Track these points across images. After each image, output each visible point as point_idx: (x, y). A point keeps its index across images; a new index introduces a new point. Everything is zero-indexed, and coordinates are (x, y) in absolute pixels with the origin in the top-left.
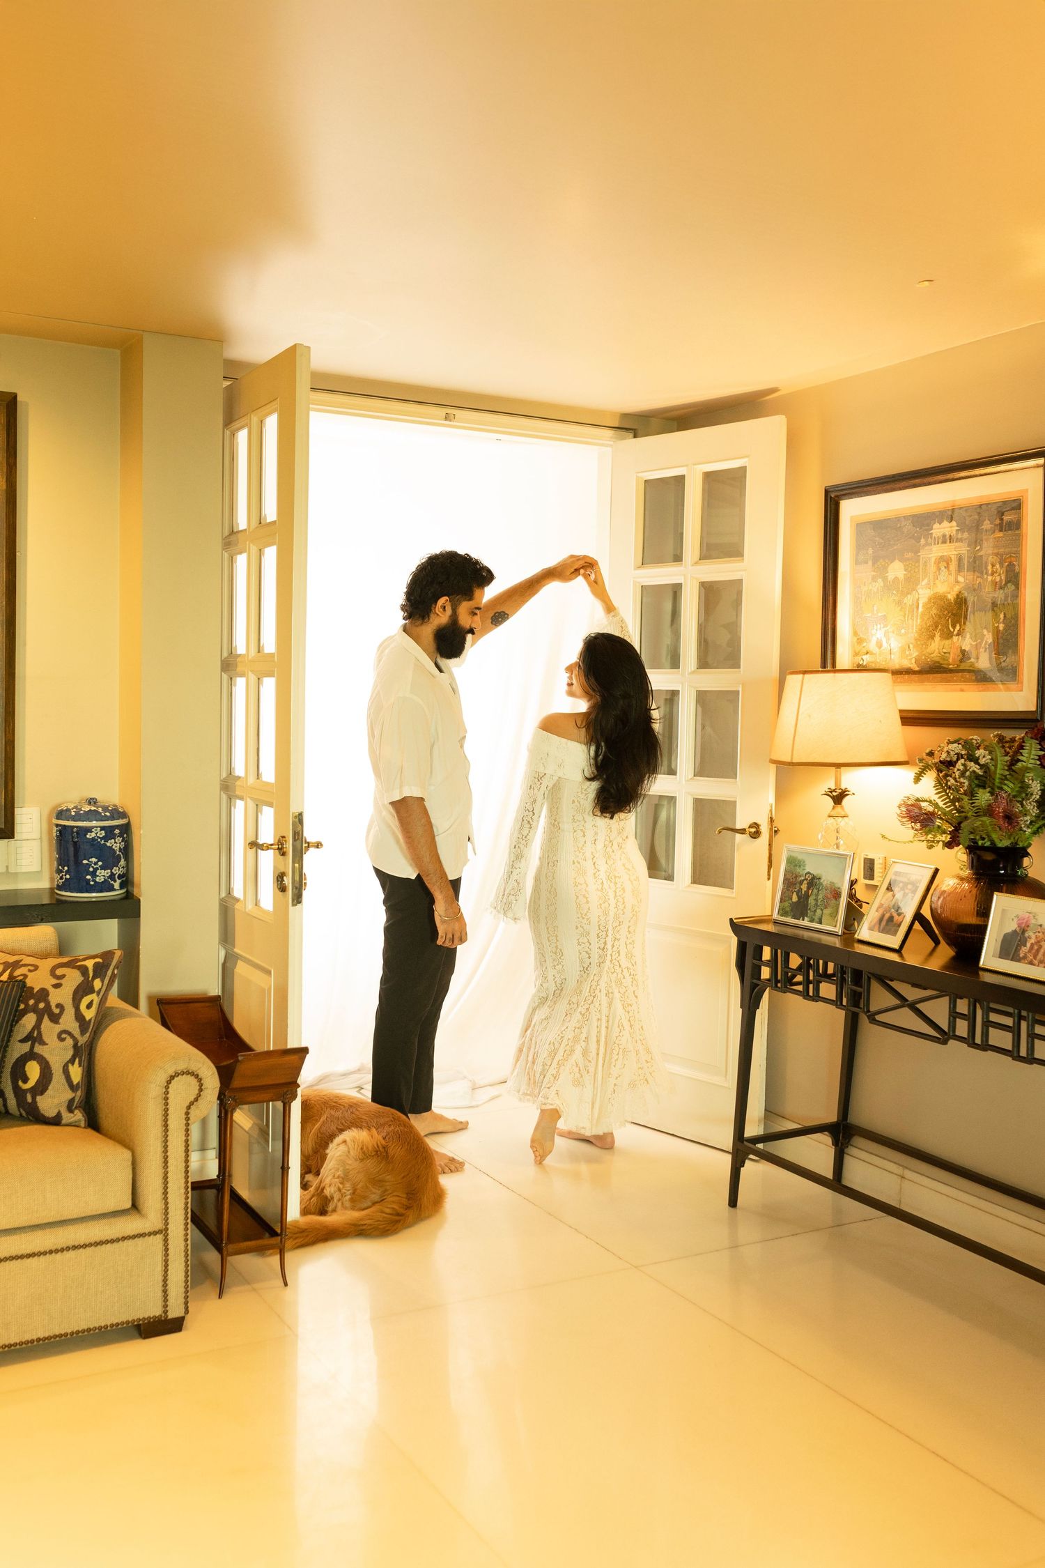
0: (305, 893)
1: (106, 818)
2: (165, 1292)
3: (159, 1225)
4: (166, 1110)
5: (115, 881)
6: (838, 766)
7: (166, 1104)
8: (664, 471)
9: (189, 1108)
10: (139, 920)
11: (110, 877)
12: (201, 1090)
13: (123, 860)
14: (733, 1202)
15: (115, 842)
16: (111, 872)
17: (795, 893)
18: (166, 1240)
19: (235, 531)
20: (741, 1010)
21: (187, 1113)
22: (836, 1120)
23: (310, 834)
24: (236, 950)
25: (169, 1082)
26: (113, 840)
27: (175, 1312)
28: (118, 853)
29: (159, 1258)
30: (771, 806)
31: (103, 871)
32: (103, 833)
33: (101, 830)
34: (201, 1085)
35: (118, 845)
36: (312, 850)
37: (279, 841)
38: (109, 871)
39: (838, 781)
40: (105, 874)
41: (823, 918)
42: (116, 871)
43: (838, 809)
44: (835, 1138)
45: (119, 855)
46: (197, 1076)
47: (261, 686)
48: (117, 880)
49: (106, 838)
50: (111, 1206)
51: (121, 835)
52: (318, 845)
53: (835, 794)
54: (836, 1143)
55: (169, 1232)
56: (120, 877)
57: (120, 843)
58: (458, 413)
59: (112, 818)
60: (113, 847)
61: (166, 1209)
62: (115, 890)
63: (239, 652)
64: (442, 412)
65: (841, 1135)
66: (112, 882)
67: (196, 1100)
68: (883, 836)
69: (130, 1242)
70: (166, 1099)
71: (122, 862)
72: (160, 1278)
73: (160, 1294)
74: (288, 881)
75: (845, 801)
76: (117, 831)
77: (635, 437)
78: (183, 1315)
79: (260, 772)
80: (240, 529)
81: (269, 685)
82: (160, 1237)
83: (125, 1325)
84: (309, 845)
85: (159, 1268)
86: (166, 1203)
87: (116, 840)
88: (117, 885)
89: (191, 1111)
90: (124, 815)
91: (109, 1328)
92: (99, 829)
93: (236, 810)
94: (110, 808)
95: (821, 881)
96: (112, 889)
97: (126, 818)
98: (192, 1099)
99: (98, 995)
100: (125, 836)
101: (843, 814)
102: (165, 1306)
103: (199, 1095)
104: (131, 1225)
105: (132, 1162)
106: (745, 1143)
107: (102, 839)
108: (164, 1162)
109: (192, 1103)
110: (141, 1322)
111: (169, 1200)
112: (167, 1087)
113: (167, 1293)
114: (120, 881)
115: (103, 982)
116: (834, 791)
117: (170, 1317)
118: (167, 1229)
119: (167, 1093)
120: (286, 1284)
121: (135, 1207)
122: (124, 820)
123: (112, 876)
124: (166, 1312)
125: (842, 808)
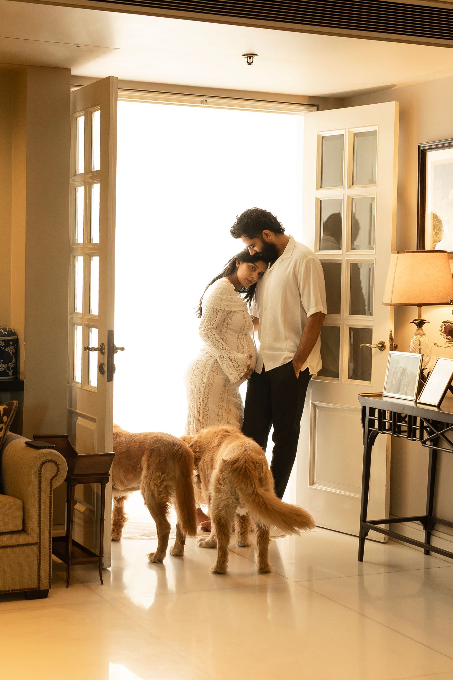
0: (115, 376)
1: (5, 335)
2: (39, 576)
3: (36, 540)
4: (40, 480)
5: (10, 371)
6: (420, 305)
7: (40, 477)
8: (333, 131)
9: (52, 479)
10: (23, 392)
11: (7, 368)
12: (58, 471)
13: (14, 359)
14: (361, 559)
15: (10, 349)
16: (8, 366)
17: (394, 379)
18: (40, 548)
19: (77, 173)
20: (363, 446)
21: (51, 482)
22: (425, 515)
23: (117, 343)
24: (77, 411)
25: (42, 465)
26: (9, 348)
27: (44, 586)
28: (11, 355)
29: (36, 557)
30: (391, 331)
31: (3, 365)
32: (3, 344)
33: (2, 342)
34: (58, 468)
35: (12, 350)
36: (119, 351)
37: (101, 346)
38: (7, 365)
39: (420, 316)
40: (4, 367)
41: (408, 392)
42: (11, 365)
43: (420, 331)
44: (424, 526)
45: (12, 356)
46: (56, 463)
47: (91, 261)
48: (11, 370)
49: (5, 347)
50: (12, 528)
51: (13, 345)
52: (122, 349)
53: (416, 322)
54: (425, 528)
55: (41, 544)
56: (12, 368)
57: (13, 350)
58: (209, 99)
59: (9, 335)
60: (9, 352)
61: (40, 531)
62: (9, 376)
63: (79, 242)
64: (199, 99)
65: (428, 524)
66: (8, 371)
67: (56, 475)
68: (435, 344)
69: (22, 548)
70: (40, 474)
71: (14, 360)
72: (36, 568)
73: (36, 576)
74: (105, 368)
75: (424, 326)
76: (11, 343)
77: (318, 110)
78: (48, 589)
79: (91, 309)
80: (80, 173)
81: (95, 261)
82: (36, 547)
83: (18, 591)
84: (117, 349)
85: (36, 563)
86: (40, 529)
87: (11, 348)
88: (11, 373)
89: (53, 482)
90: (14, 334)
91: (10, 592)
92: (1, 341)
93: (77, 332)
94: (7, 330)
95: (407, 371)
96: (8, 375)
97: (16, 335)
98: (53, 475)
99: (5, 425)
100: (15, 345)
101: (422, 333)
102: (39, 583)
103: (57, 473)
104: (22, 539)
105: (23, 506)
106: (367, 523)
107: (3, 347)
108: (39, 507)
109: (53, 477)
110: (27, 590)
111: (41, 527)
112: (41, 468)
113: (40, 576)
114: (12, 371)
115: (8, 417)
116: (417, 320)
117: (41, 589)
118: (40, 542)
119: (41, 471)
120: (102, 583)
121: (24, 530)
122: (15, 337)
123: (8, 368)
124: (39, 586)
125: (422, 330)
